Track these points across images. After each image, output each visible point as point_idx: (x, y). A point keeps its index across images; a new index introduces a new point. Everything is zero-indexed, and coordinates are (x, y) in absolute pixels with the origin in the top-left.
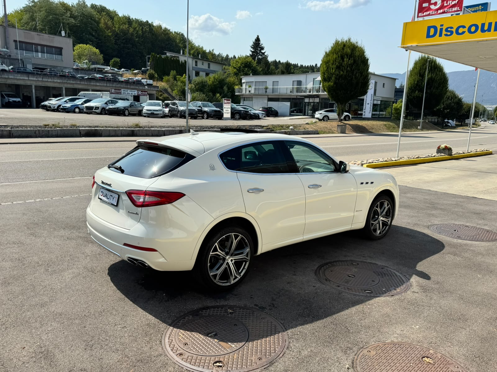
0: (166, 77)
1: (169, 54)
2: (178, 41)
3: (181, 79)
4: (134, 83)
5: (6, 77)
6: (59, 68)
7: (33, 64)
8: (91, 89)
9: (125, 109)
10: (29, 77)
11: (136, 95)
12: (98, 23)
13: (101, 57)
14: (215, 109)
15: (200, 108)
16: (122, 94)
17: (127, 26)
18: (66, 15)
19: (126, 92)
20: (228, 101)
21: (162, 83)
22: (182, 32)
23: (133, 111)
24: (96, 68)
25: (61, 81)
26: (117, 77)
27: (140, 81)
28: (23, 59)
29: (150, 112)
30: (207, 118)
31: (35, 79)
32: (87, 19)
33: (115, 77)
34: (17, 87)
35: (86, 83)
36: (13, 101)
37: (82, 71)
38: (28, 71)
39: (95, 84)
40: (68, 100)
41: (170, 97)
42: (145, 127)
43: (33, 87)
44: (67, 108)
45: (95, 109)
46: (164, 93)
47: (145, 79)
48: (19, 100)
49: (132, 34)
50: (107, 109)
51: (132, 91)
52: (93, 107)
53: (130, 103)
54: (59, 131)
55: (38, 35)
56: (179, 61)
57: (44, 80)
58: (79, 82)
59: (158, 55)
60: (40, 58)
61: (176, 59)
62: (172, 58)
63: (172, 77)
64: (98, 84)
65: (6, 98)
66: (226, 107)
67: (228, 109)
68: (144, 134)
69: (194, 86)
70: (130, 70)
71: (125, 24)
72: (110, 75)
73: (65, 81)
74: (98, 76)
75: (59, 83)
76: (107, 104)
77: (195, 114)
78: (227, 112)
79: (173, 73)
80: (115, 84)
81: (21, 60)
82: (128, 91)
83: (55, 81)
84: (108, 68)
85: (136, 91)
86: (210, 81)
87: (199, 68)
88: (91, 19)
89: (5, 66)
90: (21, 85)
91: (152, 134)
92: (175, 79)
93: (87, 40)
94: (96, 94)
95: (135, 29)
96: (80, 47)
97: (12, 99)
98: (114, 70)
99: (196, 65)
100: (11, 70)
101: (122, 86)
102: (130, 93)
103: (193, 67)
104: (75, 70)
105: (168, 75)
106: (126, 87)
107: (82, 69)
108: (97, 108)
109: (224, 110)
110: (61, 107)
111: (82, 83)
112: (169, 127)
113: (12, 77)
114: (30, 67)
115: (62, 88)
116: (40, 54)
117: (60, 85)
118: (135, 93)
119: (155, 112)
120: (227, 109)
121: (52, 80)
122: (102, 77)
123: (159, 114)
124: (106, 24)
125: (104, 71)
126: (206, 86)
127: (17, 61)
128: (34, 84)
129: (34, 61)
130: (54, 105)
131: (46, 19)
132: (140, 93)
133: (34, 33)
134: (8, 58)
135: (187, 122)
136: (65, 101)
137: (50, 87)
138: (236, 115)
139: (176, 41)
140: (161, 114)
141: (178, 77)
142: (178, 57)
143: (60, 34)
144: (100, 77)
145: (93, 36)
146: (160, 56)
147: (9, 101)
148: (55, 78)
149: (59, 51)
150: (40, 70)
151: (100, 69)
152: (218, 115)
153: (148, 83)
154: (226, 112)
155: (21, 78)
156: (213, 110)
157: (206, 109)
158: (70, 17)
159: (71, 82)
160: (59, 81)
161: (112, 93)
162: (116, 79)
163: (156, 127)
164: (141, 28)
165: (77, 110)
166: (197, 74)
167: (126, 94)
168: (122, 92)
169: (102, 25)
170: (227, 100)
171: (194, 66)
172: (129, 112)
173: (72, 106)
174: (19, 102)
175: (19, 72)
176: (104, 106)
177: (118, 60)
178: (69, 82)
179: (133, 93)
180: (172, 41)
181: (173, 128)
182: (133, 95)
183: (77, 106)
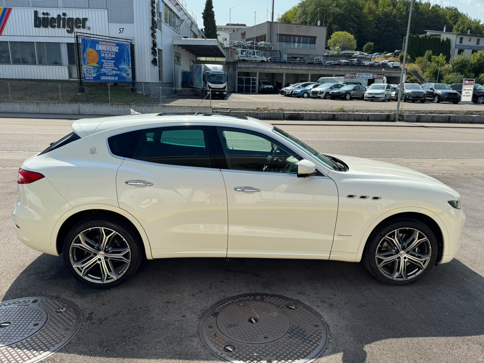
0: (420, 57)
1: (429, 33)
2: (448, 17)
3: (436, 59)
4: (379, 66)
5: (264, 67)
6: (311, 56)
7: (288, 54)
8: (334, 75)
9: (348, 92)
10: (281, 66)
11: (371, 78)
12: (361, 9)
13: (355, 42)
14: (451, 91)
15: (431, 91)
16: (357, 78)
17: (391, 8)
18: (332, 5)
19: (361, 76)
20: (470, 82)
21: (414, 65)
22: (456, 7)
23: (356, 95)
24: (345, 54)
25: (308, 68)
26: (362, 61)
27: (386, 64)
28: (281, 50)
29: (370, 96)
30: (438, 102)
31: (286, 67)
32: (352, 6)
33: (360, 61)
34: (273, 75)
35: (330, 69)
36: (267, 88)
37: (331, 58)
38: (282, 60)
39: (339, 69)
40: (301, 85)
41: (418, 79)
42: (350, 111)
43: (284, 75)
44: (297, 93)
45: (319, 94)
46: (412, 76)
47: (392, 61)
48: (271, 86)
49: (395, 16)
50: (330, 93)
51: (367, 75)
52: (318, 92)
53: (354, 87)
54: (266, 115)
55: (297, 27)
56: (440, 39)
57: (294, 68)
58: (324, 69)
59: (415, 35)
60: (296, 48)
61: (436, 37)
62: (432, 37)
63: (426, 57)
64: (342, 69)
65: (262, 85)
66: (466, 88)
67: (469, 91)
68: (346, 118)
69: (451, 66)
70: (383, 53)
71: (389, 6)
72: (356, 60)
73: (312, 68)
74: (343, 61)
75: (306, 70)
76: (332, 89)
77: (422, 98)
78: (468, 94)
79: (428, 52)
80: (359, 68)
81: (279, 51)
82: (363, 75)
83: (303, 68)
84: (358, 53)
85: (372, 74)
86: (474, 59)
87: (463, 45)
88: (356, 6)
89: (264, 57)
90: (276, 73)
91: (354, 118)
92: (430, 59)
93: (348, 27)
94: (333, 79)
95: (398, 10)
96: (336, 34)
97: (266, 86)
98: (363, 54)
99: (461, 42)
100: (269, 61)
101: (366, 70)
102: (365, 76)
103: (456, 45)
104: (325, 57)
105: (422, 55)
106: (370, 70)
107: (332, 56)
108: (322, 93)
109: (464, 92)
110: (293, 92)
111: (326, 69)
112: (376, 111)
113: (268, 67)
114: (285, 57)
115: (308, 74)
116: (296, 44)
117: (307, 72)
118: (371, 76)
119: (376, 96)
120: (467, 91)
121: (300, 68)
122: (347, 63)
123: (380, 98)
124: (370, 8)
125: (353, 56)
126: (466, 65)
127: (276, 52)
128: (285, 72)
129: (290, 51)
130: (289, 90)
131: (314, 11)
132: (375, 76)
133: (304, 27)
134: (269, 50)
135: (398, 106)
136: (299, 87)
137: (299, 74)
138: (480, 98)
139: (446, 18)
140: (382, 98)
141: (433, 57)
142: (440, 35)
143: (316, 25)
144: (345, 62)
145: (355, 22)
146: (417, 36)
147: (264, 88)
148: (303, 66)
149: (313, 40)
150: (293, 60)
151: (349, 55)
152: (455, 99)
153: (394, 65)
154: (465, 94)
155: (275, 67)
156: (446, 93)
157: (439, 92)
158: (336, 6)
159: (317, 68)
160: (306, 68)
161: (347, 78)
162: (361, 63)
163: (361, 111)
164: (405, 8)
165: (306, 95)
166: (460, 52)
167: (361, 78)
168: (357, 76)
169: (365, 10)
170: (469, 80)
171: (458, 43)
172: (350, 96)
173: (302, 91)
174: (271, 88)
175: (274, 62)
176: (329, 90)
177: (372, 44)
178: (315, 68)
179: (368, 76)
180: (441, 19)
181: (381, 112)
182: (368, 78)
183: (306, 92)
